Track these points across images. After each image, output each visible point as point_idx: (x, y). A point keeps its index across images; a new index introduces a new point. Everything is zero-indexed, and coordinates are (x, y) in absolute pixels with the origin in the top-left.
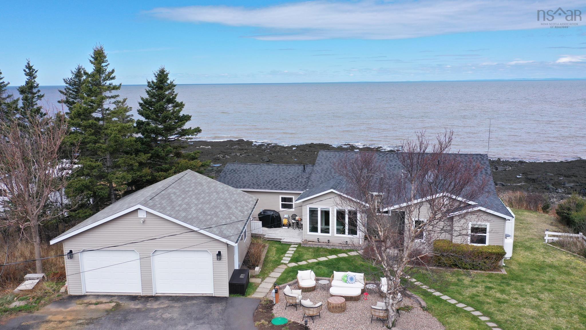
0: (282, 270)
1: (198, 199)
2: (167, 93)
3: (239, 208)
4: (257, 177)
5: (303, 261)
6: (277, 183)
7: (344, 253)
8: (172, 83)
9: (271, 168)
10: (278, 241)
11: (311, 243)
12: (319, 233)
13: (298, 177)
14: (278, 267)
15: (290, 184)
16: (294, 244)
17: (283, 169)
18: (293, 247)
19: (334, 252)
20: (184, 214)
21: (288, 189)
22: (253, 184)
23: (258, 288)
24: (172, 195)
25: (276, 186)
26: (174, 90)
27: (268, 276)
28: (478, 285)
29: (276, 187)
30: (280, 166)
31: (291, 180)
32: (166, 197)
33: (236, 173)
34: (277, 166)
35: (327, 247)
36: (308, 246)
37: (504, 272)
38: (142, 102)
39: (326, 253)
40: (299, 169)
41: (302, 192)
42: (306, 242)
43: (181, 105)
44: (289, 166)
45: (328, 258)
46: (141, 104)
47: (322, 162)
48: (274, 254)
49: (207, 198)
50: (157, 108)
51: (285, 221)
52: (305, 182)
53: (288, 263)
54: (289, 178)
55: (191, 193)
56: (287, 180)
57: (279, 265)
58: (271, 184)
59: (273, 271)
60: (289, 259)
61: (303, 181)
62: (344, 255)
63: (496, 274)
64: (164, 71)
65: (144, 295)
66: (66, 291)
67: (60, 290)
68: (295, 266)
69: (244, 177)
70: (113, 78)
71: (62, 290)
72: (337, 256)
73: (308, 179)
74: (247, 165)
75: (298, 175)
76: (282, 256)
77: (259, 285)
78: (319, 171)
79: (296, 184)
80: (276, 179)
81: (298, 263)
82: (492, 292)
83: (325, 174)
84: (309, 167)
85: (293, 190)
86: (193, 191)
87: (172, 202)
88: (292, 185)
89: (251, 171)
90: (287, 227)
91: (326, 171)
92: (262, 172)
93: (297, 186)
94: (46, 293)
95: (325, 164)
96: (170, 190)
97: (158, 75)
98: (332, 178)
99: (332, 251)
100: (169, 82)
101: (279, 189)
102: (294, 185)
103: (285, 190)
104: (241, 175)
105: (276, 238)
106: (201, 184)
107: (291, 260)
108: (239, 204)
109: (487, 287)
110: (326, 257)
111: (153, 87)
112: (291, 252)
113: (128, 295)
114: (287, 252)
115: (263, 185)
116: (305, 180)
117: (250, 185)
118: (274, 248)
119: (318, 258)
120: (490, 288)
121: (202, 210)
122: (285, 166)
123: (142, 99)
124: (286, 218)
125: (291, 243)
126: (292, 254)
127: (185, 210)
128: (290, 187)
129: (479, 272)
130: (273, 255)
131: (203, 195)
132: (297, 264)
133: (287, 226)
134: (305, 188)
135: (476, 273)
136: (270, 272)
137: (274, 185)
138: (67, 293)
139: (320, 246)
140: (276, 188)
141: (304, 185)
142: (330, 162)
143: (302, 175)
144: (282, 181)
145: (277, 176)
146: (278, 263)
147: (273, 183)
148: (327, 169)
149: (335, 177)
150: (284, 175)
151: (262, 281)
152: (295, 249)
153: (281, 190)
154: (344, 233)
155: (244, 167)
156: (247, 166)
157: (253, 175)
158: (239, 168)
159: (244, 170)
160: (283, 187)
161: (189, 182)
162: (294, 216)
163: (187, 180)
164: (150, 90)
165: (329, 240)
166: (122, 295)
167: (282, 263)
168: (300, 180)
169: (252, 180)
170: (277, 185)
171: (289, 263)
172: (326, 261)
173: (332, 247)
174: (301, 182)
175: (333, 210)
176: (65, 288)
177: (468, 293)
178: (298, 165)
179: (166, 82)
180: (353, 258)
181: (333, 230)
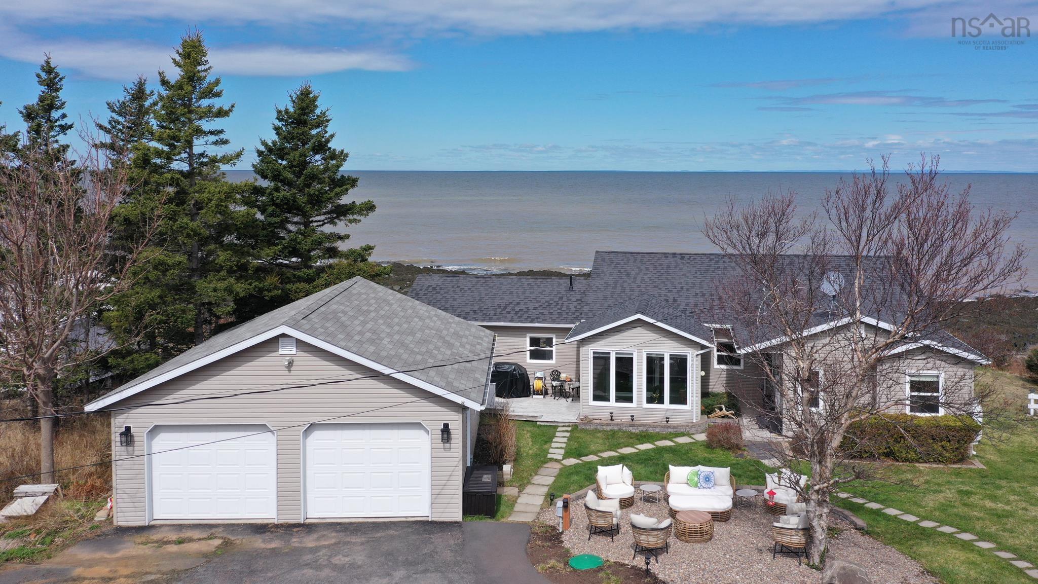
0: (556, 472)
1: (390, 326)
2: (314, 132)
3: (468, 346)
4: (480, 300)
5: (591, 454)
6: (521, 310)
7: (665, 439)
8: (323, 114)
9: (505, 283)
10: (532, 423)
11: (598, 421)
12: (613, 403)
13: (561, 298)
14: (545, 466)
15: (546, 312)
16: (563, 426)
17: (528, 284)
18: (563, 431)
19: (645, 437)
20: (372, 349)
21: (544, 321)
22: (475, 312)
23: (516, 505)
24: (340, 315)
25: (519, 315)
26: (327, 129)
27: (529, 483)
28: (943, 488)
29: (519, 317)
30: (522, 280)
31: (547, 304)
32: (330, 316)
33: (439, 292)
34: (516, 280)
35: (631, 428)
36: (592, 428)
37: (978, 465)
38: (262, 148)
39: (631, 441)
40: (560, 285)
41: (572, 326)
42: (586, 421)
43: (341, 157)
44: (541, 280)
45: (637, 449)
46: (260, 153)
47: (603, 272)
48: (530, 443)
49: (405, 326)
50: (295, 159)
51: (537, 385)
52: (575, 307)
53: (562, 458)
54: (544, 301)
55: (373, 314)
56: (540, 304)
57: (545, 463)
58: (509, 313)
59: (536, 474)
60: (562, 451)
61: (571, 306)
62: (668, 443)
63: (966, 469)
64: (310, 93)
65: (281, 522)
66: (110, 518)
67: (95, 516)
68: (578, 464)
69: (455, 300)
70: (218, 95)
71: (101, 516)
72: (654, 445)
73: (580, 302)
74: (458, 278)
75: (561, 296)
76: (546, 446)
77: (517, 499)
78: (600, 286)
79: (559, 311)
80: (518, 304)
81: (581, 458)
82: (974, 499)
83: (613, 293)
84: (578, 281)
85: (554, 322)
86: (376, 310)
87: (343, 326)
88: (551, 314)
89: (466, 288)
90: (542, 396)
91: (615, 288)
92: (489, 290)
93: (560, 315)
94: (66, 522)
95: (611, 274)
96: (333, 306)
97: (298, 98)
98: (627, 299)
99: (641, 436)
100: (318, 112)
101: (526, 321)
102: (555, 313)
103: (539, 322)
104: (448, 296)
105: (525, 414)
106: (389, 304)
107: (566, 453)
108: (464, 340)
109: (960, 492)
110: (632, 447)
111: (286, 121)
112: (560, 440)
113: (246, 524)
114: (554, 440)
115: (495, 314)
116: (575, 304)
117: (468, 314)
118: (525, 432)
119: (618, 448)
120: (968, 493)
121: (403, 344)
122: (533, 280)
123: (264, 143)
124: (540, 378)
125: (556, 424)
126: (565, 443)
127: (372, 341)
128: (547, 317)
129: (935, 466)
130: (528, 445)
131: (396, 320)
132: (581, 460)
133: (542, 394)
134: (577, 318)
135: (930, 468)
136: (531, 475)
137: (516, 314)
138: (112, 522)
139: (616, 428)
140: (521, 319)
141: (574, 314)
142: (619, 271)
143: (568, 296)
144: (531, 306)
145: (518, 297)
146: (542, 459)
147: (513, 309)
148: (616, 283)
149: (632, 297)
150: (533, 296)
151: (520, 492)
152: (568, 434)
153: (531, 322)
154: (661, 401)
155: (452, 282)
156: (457, 281)
157: (472, 296)
158: (443, 284)
159: (453, 287)
160: (533, 316)
161: (364, 296)
162: (555, 375)
163: (360, 294)
164: (281, 125)
165: (632, 416)
166: (234, 524)
167: (551, 460)
168: (566, 304)
169: (472, 305)
170: (521, 313)
171: (564, 458)
172: (637, 454)
173: (641, 429)
174: (568, 308)
175: (640, 357)
176: (107, 511)
177: (931, 501)
178: (558, 278)
179: (312, 111)
180: (686, 448)
181: (639, 396)
